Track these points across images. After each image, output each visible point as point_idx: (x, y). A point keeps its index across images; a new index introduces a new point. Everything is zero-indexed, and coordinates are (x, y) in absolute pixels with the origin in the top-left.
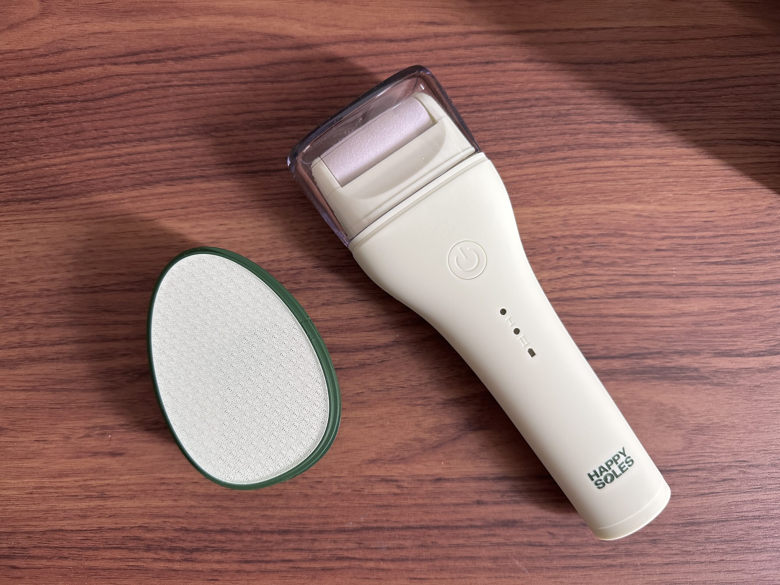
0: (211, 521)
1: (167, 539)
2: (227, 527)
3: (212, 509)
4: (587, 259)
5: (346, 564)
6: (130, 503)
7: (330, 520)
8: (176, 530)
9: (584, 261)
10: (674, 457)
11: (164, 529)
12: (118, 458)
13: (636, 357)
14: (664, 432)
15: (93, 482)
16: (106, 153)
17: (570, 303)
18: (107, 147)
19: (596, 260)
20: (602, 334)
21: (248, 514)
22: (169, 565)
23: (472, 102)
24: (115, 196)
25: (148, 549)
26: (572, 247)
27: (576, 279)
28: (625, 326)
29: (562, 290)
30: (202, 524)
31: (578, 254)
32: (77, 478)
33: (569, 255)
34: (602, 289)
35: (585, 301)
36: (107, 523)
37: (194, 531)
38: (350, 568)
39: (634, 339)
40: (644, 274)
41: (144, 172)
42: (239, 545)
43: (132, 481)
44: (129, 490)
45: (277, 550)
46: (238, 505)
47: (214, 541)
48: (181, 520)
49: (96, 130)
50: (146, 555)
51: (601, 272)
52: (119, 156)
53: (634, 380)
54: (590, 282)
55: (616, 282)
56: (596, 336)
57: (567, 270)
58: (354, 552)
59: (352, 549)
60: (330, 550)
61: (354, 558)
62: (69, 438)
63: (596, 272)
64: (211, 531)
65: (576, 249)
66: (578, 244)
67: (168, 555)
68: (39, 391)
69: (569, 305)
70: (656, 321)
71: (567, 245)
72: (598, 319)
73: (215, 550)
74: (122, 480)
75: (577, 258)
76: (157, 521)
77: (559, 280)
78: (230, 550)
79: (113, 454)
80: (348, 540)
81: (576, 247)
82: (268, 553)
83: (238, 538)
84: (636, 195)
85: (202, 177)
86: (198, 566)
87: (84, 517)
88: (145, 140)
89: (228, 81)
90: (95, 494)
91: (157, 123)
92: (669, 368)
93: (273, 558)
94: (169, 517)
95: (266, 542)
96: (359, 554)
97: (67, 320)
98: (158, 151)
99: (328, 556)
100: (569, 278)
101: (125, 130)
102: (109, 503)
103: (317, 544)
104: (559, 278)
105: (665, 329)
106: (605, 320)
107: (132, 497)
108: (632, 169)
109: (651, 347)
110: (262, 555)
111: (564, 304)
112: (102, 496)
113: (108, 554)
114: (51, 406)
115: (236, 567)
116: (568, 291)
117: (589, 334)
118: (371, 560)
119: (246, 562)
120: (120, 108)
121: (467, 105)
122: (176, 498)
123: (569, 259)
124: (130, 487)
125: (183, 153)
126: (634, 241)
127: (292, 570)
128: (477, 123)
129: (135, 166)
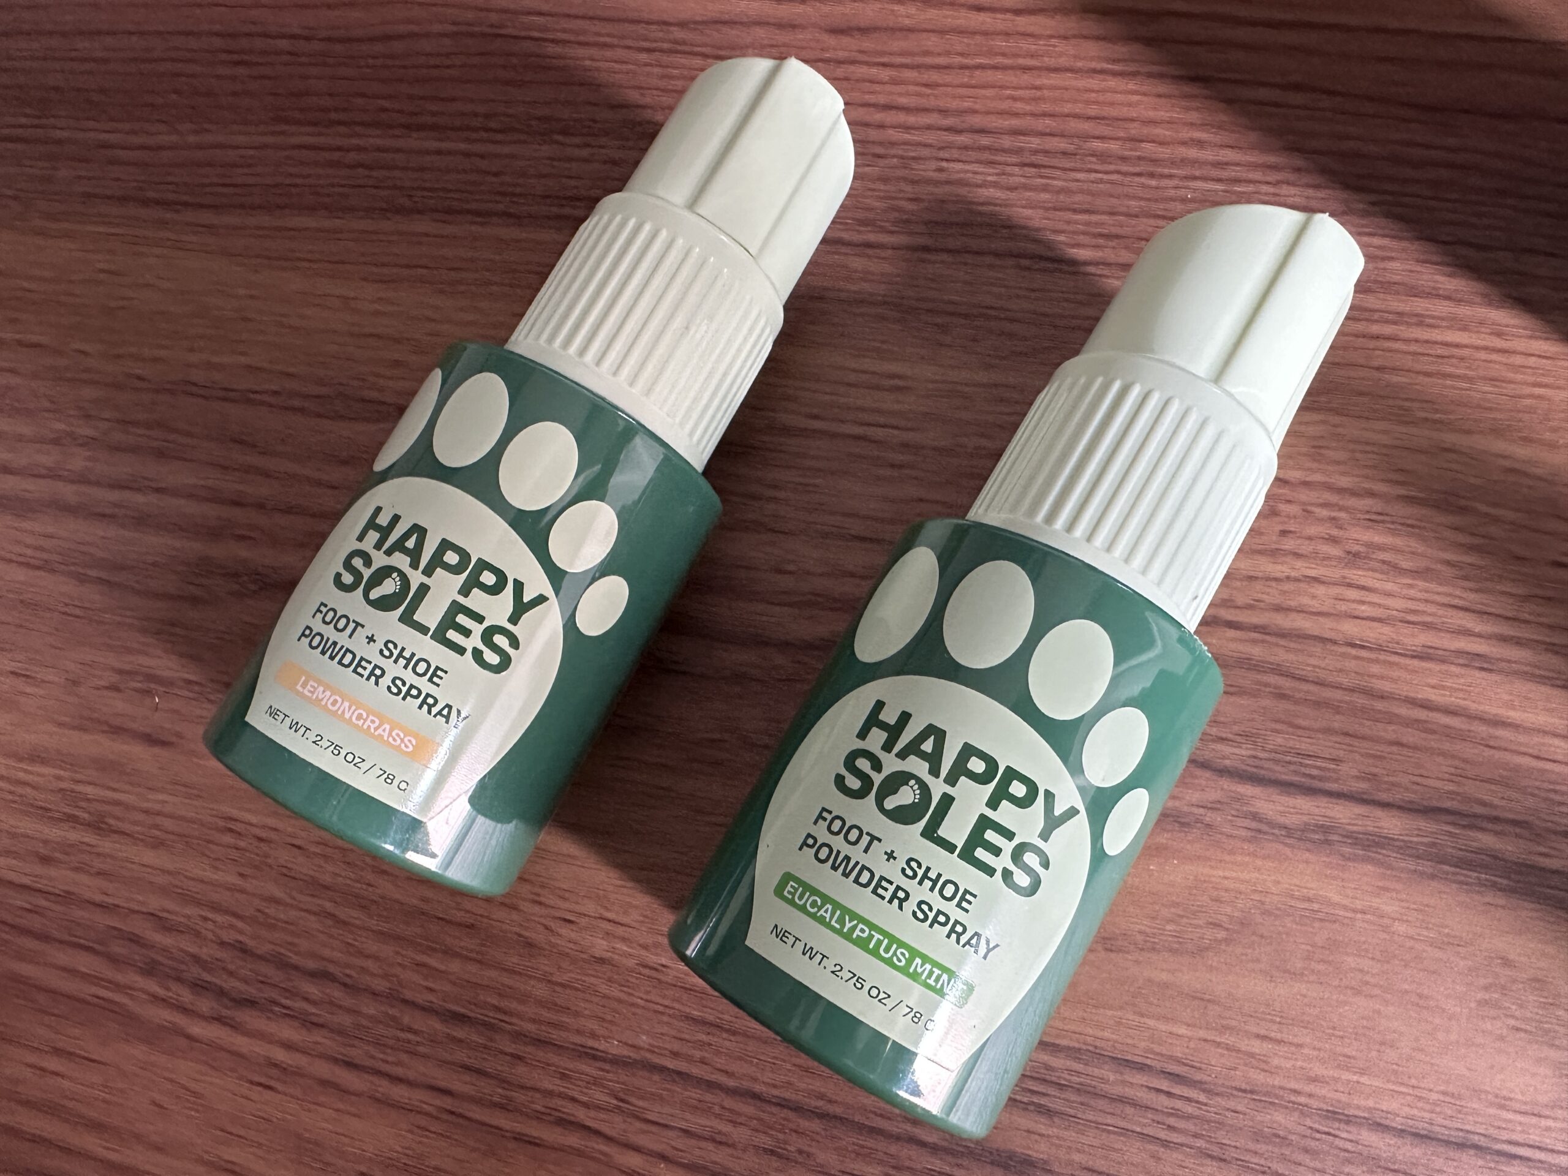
0: (304, 944)
1: (196, 959)
2: (331, 968)
3: (313, 918)
4: (1356, 548)
5: (573, 1140)
6: (150, 857)
7: (565, 1019)
8: (222, 944)
9: (1349, 553)
10: (1519, 1118)
11: (197, 934)
12: (156, 750)
13: (1451, 818)
14: (1501, 1038)
15: (90, 790)
16: (339, 142)
17: (1292, 645)
18: (342, 129)
19: (1382, 556)
20: (1364, 738)
21: (387, 950)
22: (181, 1020)
23: (1138, 154)
24: (327, 223)
25: (150, 970)
26: (1324, 513)
27: (1321, 590)
28: (1434, 732)
29: (1278, 609)
30: (281, 946)
31: (1335, 532)
32: (62, 773)
33: (1312, 530)
34: (1386, 630)
35: (1335, 648)
36: (87, 886)
37: (261, 957)
38: (580, 1153)
39: (1453, 770)
40: (1510, 614)
41: (395, 187)
42: (347, 1020)
43: (168, 809)
44: (156, 827)
45: (425, 1056)
46: (373, 923)
47: (291, 993)
48: (240, 924)
49: (330, 95)
50: (140, 981)
51: (1389, 586)
52: (359, 149)
53: (1433, 877)
54: (1354, 606)
55: (1429, 619)
56: (1348, 740)
57: (1299, 564)
58: (602, 1116)
59: (598, 1108)
60: (550, 1094)
61: (598, 1133)
62: (75, 683)
63: (1377, 585)
64: (296, 968)
65: (1334, 519)
66: (1341, 509)
67: (186, 996)
68: (53, 571)
69: (1288, 650)
70: (1522, 738)
71: (1312, 504)
72: (1361, 700)
73: (290, 1015)
74: (148, 800)
75: (1333, 540)
76: (190, 910)
77: (1274, 584)
78: (322, 1026)
79: (151, 740)
80: (596, 1082)
81: (1333, 514)
82: (404, 1057)
83: (348, 1001)
84: (1520, 421)
85: (511, 215)
86: (241, 1043)
87: (45, 860)
88: (421, 128)
89: (615, 41)
90: (86, 816)
91: (453, 99)
92: (1543, 869)
93: (411, 1075)
94: (216, 908)
95: (410, 1030)
96: (614, 1125)
97: (155, 444)
98: (439, 152)
99: (539, 1108)
100: (1302, 585)
101: (386, 104)
102: (106, 845)
103: (521, 1069)
104: (1276, 579)
105: (1549, 766)
106: (1379, 705)
107: (158, 844)
108: (1518, 360)
109: (1496, 802)
110: (390, 1059)
111: (1277, 645)
112: (98, 826)
113: (64, 957)
114: (66, 609)
115: (323, 1070)
116: (1294, 615)
117: (1328, 731)
118: (637, 1149)
119: (350, 1065)
120: (390, 62)
121: (1124, 159)
122: (247, 871)
123: (1310, 538)
124: (159, 820)
125: (483, 164)
126: (1493, 530)
127: (445, 1116)
128: (1141, 199)
129: (384, 173)
